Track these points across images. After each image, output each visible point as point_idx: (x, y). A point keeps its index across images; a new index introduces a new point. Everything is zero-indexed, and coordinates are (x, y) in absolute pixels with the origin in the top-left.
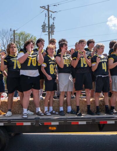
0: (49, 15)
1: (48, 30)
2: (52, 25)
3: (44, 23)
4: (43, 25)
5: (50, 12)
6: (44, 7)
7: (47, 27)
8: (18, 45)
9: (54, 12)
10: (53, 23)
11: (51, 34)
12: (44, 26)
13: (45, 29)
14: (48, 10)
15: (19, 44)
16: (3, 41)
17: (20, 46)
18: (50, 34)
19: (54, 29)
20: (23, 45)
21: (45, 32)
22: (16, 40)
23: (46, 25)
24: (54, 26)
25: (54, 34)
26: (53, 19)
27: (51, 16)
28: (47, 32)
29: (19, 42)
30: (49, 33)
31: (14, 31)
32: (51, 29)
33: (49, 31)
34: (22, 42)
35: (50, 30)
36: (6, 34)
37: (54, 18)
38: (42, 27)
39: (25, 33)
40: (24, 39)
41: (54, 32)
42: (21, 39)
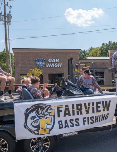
0: (4, 3)
1: (4, 20)
2: (8, 14)
7: (3, 16)
10: (10, 12)
11: (8, 24)
13: (1, 18)
18: (7, 24)
19: (10, 19)
21: (1, 21)
23: (1, 13)
24: (11, 15)
25: (10, 24)
26: (10, 8)
27: (7, 4)
28: (3, 21)
30: (5, 22)
32: (8, 19)
35: (6, 19)
37: (10, 6)
41: (11, 21)
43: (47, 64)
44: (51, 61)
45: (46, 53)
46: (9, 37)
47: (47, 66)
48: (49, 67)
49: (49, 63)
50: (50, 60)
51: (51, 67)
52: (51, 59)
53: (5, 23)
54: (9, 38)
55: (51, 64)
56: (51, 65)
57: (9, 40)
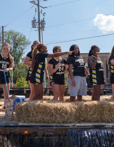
0: (39, 10)
1: (38, 26)
2: (42, 21)
3: (34, 18)
4: (33, 21)
5: (40, 7)
6: (34, 2)
7: (37, 22)
9: (44, 8)
10: (44, 19)
11: (42, 30)
12: (34, 22)
13: (35, 25)
14: (38, 5)
15: (9, 42)
18: (41, 30)
19: (44, 26)
20: (13, 43)
21: (35, 27)
22: (6, 38)
23: (36, 20)
24: (44, 21)
25: (44, 30)
26: (44, 15)
27: (41, 12)
28: (37, 27)
29: (9, 40)
31: (3, 27)
32: (41, 25)
33: (39, 26)
34: (11, 41)
37: (44, 13)
38: (32, 23)
39: (14, 32)
40: (14, 37)
41: (44, 27)
42: (10, 37)
46: (42, 42)
53: (39, 30)
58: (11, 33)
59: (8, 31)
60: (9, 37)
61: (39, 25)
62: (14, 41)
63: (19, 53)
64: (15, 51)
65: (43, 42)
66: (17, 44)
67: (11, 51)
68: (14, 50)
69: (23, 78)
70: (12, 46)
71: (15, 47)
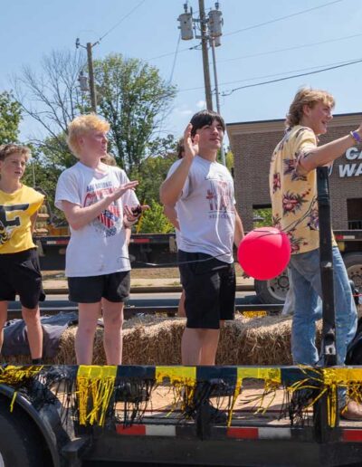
1: (199, 33)
2: (211, 13)
3: (186, 7)
4: (182, 15)
7: (197, 21)
8: (105, 99)
10: (217, 5)
11: (212, 46)
12: (185, 19)
13: (189, 29)
15: (108, 93)
16: (58, 90)
17: (110, 103)
18: (208, 46)
19: (220, 29)
20: (120, 97)
21: (191, 38)
22: (98, 83)
23: (191, 14)
24: (220, 14)
25: (219, 45)
28: (197, 37)
29: (107, 88)
30: (203, 41)
31: (89, 47)
32: (211, 28)
33: (203, 33)
34: (115, 90)
35: (207, 29)
36: (64, 66)
38: (179, 24)
39: (123, 60)
40: (121, 77)
41: (221, 35)
42: (111, 78)
43: (341, 167)
44: (355, 156)
45: (337, 128)
46: (216, 85)
47: (342, 174)
48: (350, 174)
49: (350, 162)
50: (352, 152)
51: (357, 174)
52: (356, 150)
53: (204, 44)
54: (216, 89)
55: (354, 166)
56: (356, 168)
57: (217, 94)
58: (112, 63)
59: (103, 59)
60: (106, 80)
61: (203, 28)
62: (123, 89)
63: (140, 127)
64: (129, 122)
65: (218, 83)
66: (133, 99)
67: (114, 121)
68: (124, 118)
69: (157, 206)
70: (119, 104)
71: (127, 109)
